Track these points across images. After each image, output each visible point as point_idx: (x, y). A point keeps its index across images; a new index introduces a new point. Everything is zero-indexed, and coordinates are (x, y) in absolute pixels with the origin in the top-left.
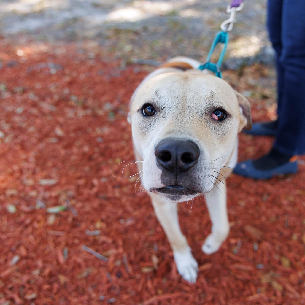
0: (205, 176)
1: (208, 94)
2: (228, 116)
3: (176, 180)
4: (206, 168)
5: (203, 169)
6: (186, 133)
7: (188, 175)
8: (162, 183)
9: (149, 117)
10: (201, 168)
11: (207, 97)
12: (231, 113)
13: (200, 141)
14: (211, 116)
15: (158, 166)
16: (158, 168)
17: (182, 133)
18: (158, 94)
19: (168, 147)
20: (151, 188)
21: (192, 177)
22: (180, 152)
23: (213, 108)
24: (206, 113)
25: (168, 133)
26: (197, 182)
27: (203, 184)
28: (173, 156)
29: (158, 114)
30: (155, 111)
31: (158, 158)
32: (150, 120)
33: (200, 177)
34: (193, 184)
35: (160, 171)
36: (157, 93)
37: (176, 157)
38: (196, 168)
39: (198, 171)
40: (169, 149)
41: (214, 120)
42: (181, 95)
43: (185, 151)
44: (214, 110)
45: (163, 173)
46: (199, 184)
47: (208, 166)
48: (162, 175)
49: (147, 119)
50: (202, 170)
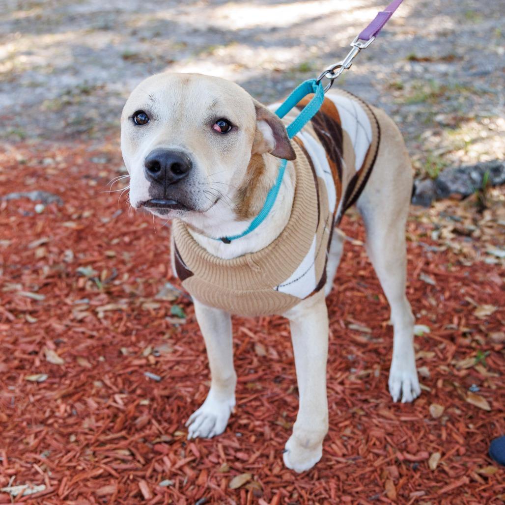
0: (199, 192)
1: (210, 102)
2: (234, 128)
3: (165, 194)
4: (200, 182)
5: (197, 184)
6: (179, 144)
7: (177, 188)
8: (149, 196)
9: (141, 126)
10: (194, 182)
11: (208, 105)
12: (238, 125)
13: (194, 154)
14: (212, 127)
15: (147, 179)
16: (147, 181)
17: (173, 144)
18: (153, 99)
19: (157, 156)
20: (138, 202)
21: (183, 191)
22: (170, 162)
23: (216, 118)
24: (207, 124)
25: (160, 143)
26: (188, 197)
27: (195, 200)
28: (162, 166)
29: (151, 123)
30: (149, 119)
31: (147, 169)
32: (143, 129)
33: (192, 191)
34: (184, 198)
35: (148, 184)
36: (151, 98)
37: (166, 167)
38: (188, 181)
39: (190, 185)
40: (158, 159)
41: (216, 131)
42: (179, 103)
43: (175, 161)
44: (216, 120)
45: (151, 185)
46: (191, 199)
47: (202, 181)
48: (150, 188)
49: (139, 128)
50: (195, 185)
